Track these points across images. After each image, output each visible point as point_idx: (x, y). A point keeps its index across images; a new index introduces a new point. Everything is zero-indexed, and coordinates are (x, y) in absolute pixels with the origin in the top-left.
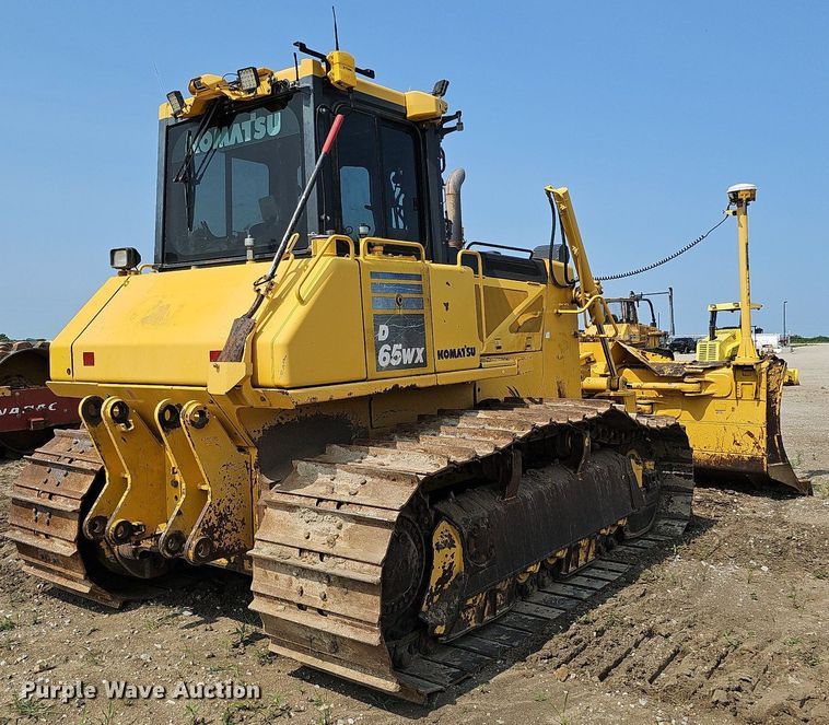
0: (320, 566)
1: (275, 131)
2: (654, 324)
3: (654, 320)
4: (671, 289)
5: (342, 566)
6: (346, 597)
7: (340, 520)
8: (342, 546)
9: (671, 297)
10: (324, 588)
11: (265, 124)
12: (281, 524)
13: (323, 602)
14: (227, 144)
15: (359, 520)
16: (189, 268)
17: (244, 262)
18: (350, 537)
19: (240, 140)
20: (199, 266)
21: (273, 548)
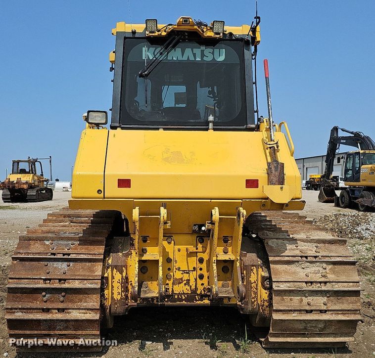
0: (324, 288)
1: (222, 58)
2: (42, 175)
3: (42, 172)
4: (50, 157)
5: (337, 286)
6: (339, 301)
7: (325, 265)
8: (331, 277)
9: (50, 161)
10: (325, 299)
11: (213, 53)
12: (286, 272)
13: (325, 306)
14: (180, 58)
15: (334, 263)
16: (158, 129)
17: (207, 130)
18: (334, 272)
19: (192, 58)
20: (165, 129)
21: (288, 284)
